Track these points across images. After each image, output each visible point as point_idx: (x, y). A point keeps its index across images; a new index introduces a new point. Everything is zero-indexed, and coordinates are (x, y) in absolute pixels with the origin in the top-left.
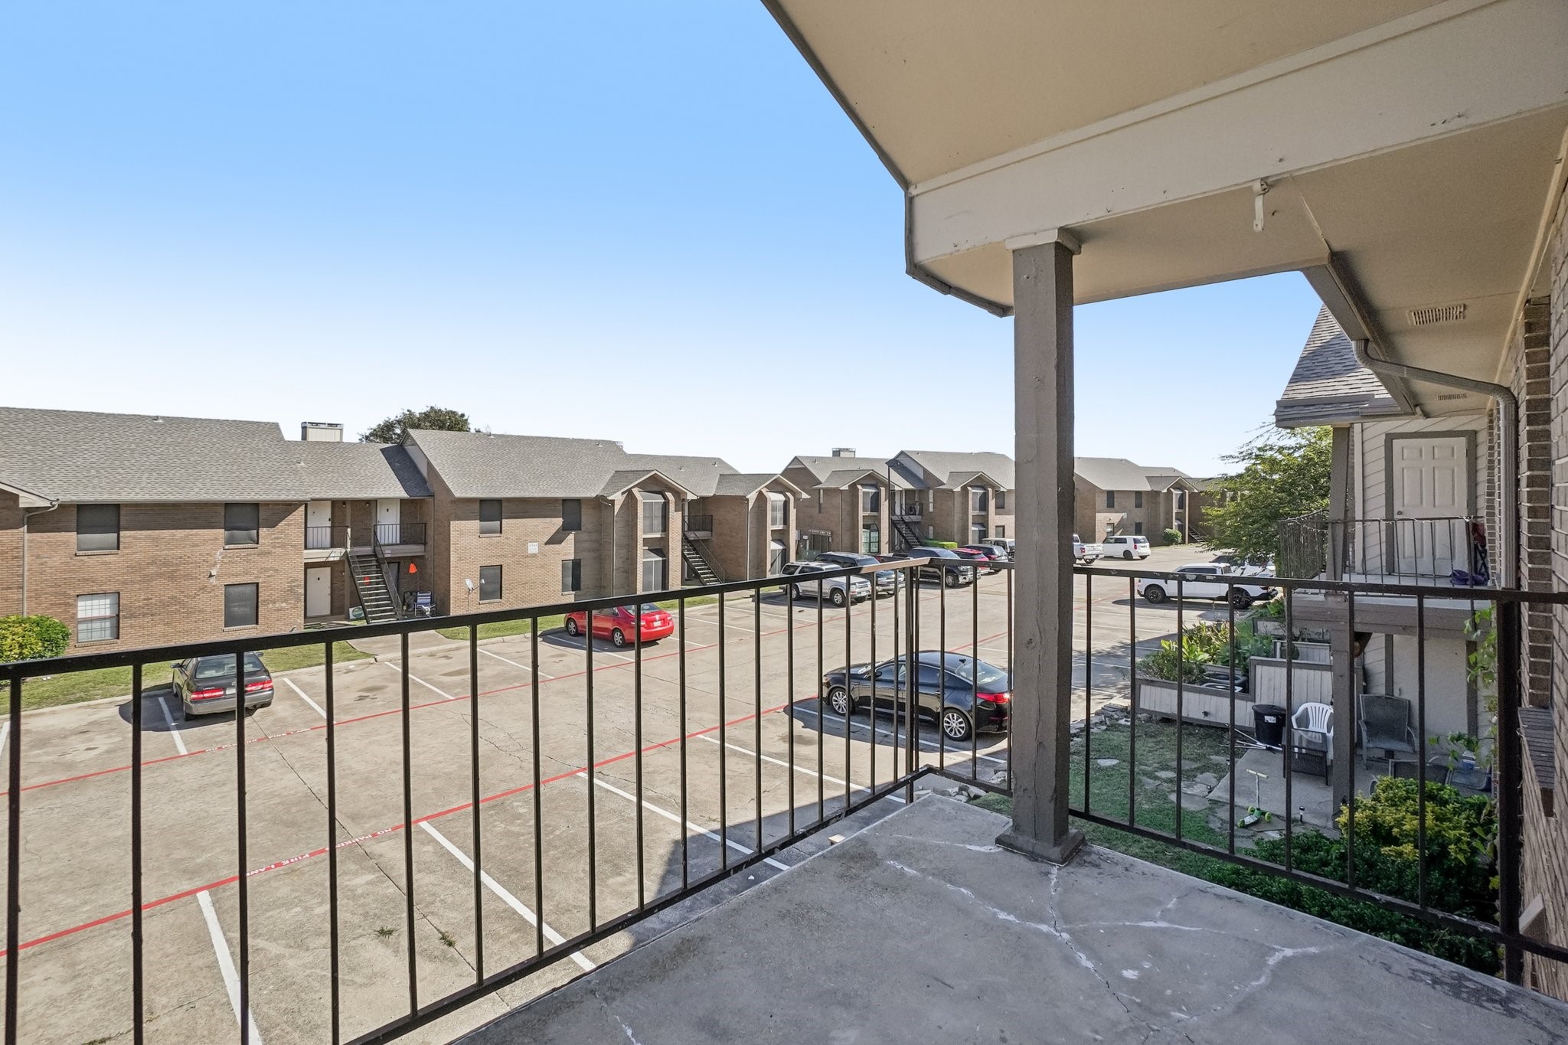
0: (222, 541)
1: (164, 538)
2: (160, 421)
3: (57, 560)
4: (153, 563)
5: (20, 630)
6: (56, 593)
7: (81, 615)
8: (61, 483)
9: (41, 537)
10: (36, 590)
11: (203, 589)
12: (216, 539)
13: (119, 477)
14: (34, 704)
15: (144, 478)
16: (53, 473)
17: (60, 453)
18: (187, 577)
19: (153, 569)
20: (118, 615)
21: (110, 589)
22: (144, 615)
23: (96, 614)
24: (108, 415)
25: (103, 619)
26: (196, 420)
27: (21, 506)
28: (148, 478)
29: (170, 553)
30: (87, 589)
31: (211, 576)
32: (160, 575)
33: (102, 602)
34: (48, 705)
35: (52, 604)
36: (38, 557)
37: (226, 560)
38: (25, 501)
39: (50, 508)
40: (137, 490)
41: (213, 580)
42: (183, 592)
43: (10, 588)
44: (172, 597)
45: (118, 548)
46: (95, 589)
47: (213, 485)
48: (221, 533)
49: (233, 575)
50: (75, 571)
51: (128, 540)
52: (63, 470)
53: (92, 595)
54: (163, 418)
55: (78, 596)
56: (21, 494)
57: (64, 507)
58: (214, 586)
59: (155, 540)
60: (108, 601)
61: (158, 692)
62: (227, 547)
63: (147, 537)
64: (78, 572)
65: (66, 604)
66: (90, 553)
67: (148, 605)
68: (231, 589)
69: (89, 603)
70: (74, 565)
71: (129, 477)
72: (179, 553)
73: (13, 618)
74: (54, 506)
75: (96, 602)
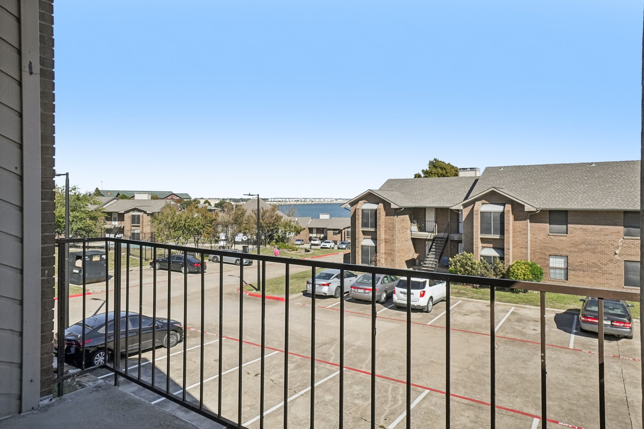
0: (622, 234)
1: (589, 229)
2: (594, 165)
3: (541, 236)
4: (584, 243)
5: (524, 267)
6: (541, 252)
7: (551, 265)
8: (543, 199)
9: (535, 225)
10: (533, 250)
11: (611, 261)
12: (619, 232)
13: (568, 196)
14: (525, 302)
15: (580, 197)
16: (541, 195)
17: (545, 185)
18: (602, 252)
19: (583, 246)
20: (567, 268)
21: (563, 254)
22: (579, 270)
23: (557, 266)
24: (568, 165)
25: (561, 269)
26: (614, 162)
27: (526, 210)
28: (582, 197)
29: (593, 238)
30: (553, 252)
31: (616, 254)
32: (588, 250)
33: (560, 260)
34: (530, 305)
35: (539, 258)
36: (534, 234)
37: (624, 245)
38: (527, 208)
39: (536, 212)
40: (575, 203)
41: (617, 256)
42: (600, 261)
43: (523, 248)
44: (593, 263)
45: (567, 233)
46: (557, 253)
47: (617, 200)
48: (621, 229)
49: (629, 255)
50: (548, 243)
51: (571, 229)
52: (545, 193)
53: (556, 256)
54: (595, 163)
55: (550, 255)
56: (526, 205)
57: (543, 211)
58: (618, 260)
59: (585, 230)
60: (563, 260)
61: (575, 312)
62: (625, 237)
63: (581, 228)
64: (550, 243)
65: (545, 259)
66: (554, 234)
67: (581, 265)
68: (628, 263)
69: (554, 259)
70: (548, 240)
71: (573, 196)
72: (597, 238)
73: (523, 262)
74: (538, 211)
75: (557, 260)
